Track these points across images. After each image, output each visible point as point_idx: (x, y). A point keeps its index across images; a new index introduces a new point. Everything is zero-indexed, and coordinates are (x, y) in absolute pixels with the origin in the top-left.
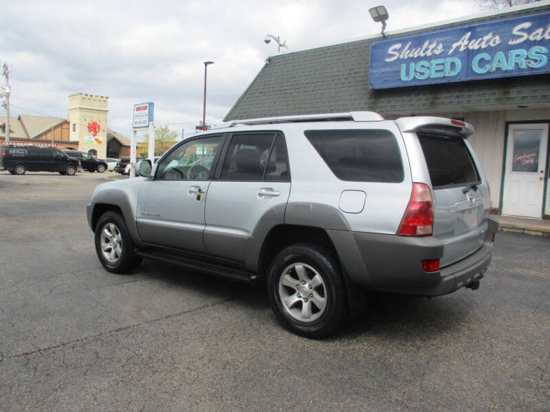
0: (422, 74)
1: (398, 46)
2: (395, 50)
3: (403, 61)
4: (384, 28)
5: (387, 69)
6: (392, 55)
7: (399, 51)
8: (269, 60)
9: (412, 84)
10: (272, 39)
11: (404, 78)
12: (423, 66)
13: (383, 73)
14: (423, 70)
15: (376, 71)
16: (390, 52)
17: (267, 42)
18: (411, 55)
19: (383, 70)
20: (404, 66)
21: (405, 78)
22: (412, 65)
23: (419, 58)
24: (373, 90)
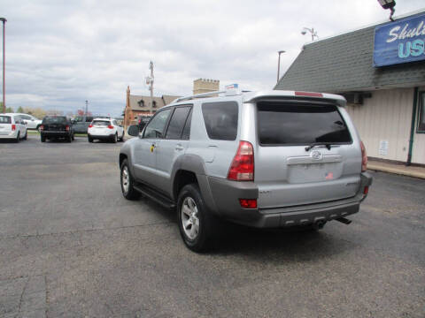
0: (417, 51)
1: (397, 28)
2: (394, 32)
3: (401, 40)
4: (392, 14)
5: (388, 49)
6: (392, 37)
7: (398, 32)
8: (304, 48)
9: (408, 60)
10: (308, 31)
11: (401, 55)
12: (417, 44)
13: (385, 52)
14: (417, 48)
15: (379, 51)
16: (391, 34)
17: (304, 33)
18: (408, 35)
19: (383, 50)
20: (402, 45)
21: (403, 56)
22: (409, 43)
23: (415, 38)
24: (376, 67)
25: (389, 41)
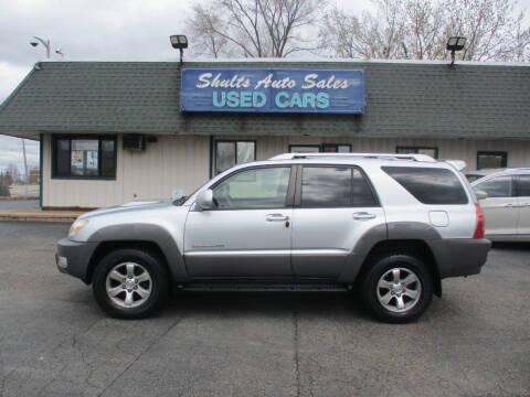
0: (233, 102)
1: (209, 75)
2: (205, 78)
3: (214, 89)
4: (181, 55)
5: (199, 94)
6: (203, 83)
7: (210, 79)
8: (40, 65)
9: (224, 110)
11: (216, 104)
12: (233, 96)
13: (196, 97)
14: (233, 99)
15: (188, 95)
16: (201, 79)
17: (34, 45)
18: (222, 85)
20: (216, 93)
22: (223, 94)
23: (229, 89)
24: (184, 111)
25: (198, 86)
